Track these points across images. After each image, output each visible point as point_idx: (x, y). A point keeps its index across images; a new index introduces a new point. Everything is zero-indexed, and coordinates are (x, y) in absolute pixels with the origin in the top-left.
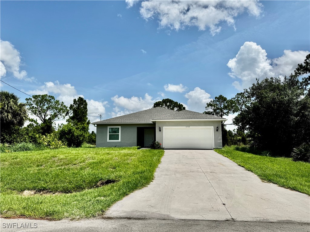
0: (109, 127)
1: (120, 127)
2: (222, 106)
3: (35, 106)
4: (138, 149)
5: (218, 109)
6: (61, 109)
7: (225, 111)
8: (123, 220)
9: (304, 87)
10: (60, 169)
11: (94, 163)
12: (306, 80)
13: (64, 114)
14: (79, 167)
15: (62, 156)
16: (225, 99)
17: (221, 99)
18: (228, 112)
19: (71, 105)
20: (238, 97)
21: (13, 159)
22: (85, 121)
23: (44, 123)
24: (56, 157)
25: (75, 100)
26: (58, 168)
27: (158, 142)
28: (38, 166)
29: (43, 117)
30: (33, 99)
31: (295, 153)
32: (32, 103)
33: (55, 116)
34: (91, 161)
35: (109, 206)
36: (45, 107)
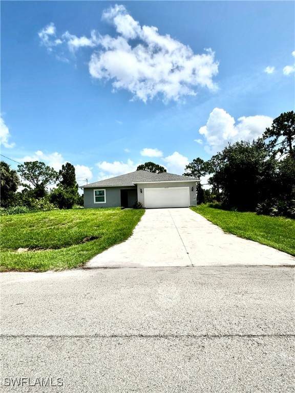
0: (94, 190)
1: (105, 190)
2: (200, 168)
3: (28, 172)
4: (122, 209)
5: (195, 170)
6: (52, 175)
7: (202, 172)
8: (100, 269)
9: (271, 149)
10: (51, 229)
11: (80, 222)
12: (272, 143)
13: (55, 179)
14: (67, 226)
15: (52, 218)
16: (202, 161)
17: (198, 161)
18: (205, 174)
19: (60, 171)
20: (214, 160)
21: (8, 221)
22: (74, 185)
23: (37, 188)
24: (47, 218)
25: (63, 166)
26: (48, 228)
27: (139, 203)
28: (30, 227)
29: (36, 182)
30: (25, 166)
31: (258, 207)
32: (24, 169)
33: (46, 181)
34: (78, 221)
35: (89, 258)
36: (37, 173)
